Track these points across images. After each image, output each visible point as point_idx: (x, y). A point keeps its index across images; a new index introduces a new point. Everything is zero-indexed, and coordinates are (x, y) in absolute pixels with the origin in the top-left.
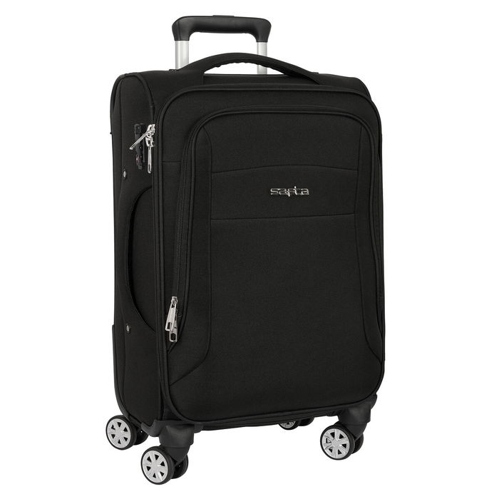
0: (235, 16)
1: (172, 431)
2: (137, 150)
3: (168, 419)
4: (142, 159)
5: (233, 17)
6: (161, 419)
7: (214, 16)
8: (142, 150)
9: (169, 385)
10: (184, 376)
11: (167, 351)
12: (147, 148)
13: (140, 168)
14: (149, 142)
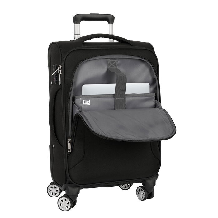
0: (99, 13)
1: (70, 188)
2: (54, 76)
3: (69, 184)
4: (56, 80)
5: (98, 14)
6: (66, 184)
7: (90, 14)
8: (56, 76)
9: (68, 170)
10: (74, 166)
11: (67, 156)
12: (58, 75)
13: (56, 83)
14: (60, 72)
